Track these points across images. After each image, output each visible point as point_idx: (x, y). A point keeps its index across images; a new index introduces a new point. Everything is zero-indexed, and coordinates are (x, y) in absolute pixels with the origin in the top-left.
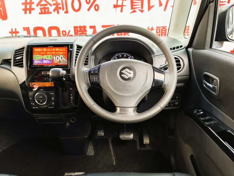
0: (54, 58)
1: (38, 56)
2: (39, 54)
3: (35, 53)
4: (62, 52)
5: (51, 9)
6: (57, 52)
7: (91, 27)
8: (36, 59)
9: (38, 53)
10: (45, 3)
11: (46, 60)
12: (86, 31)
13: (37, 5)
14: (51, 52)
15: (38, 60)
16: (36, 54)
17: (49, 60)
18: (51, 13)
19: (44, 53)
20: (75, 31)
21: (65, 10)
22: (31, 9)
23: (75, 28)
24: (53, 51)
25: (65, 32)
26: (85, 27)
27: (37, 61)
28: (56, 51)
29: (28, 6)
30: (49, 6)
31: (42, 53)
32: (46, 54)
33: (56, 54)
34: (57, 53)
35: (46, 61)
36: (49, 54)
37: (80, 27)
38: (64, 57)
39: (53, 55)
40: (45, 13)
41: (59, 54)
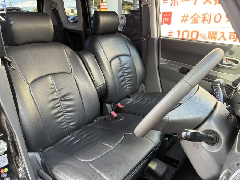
5: (200, 20)
7: (221, 32)
10: (197, 17)
12: (217, 35)
13: (191, 18)
18: (198, 23)
20: (209, 34)
21: (209, 22)
22: (186, 20)
23: (210, 32)
25: (202, 34)
26: (216, 32)
29: (185, 19)
30: (198, 18)
37: (213, 32)
40: (195, 23)
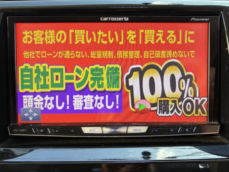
0: (134, 81)
1: (45, 74)
2: (50, 61)
3: (26, 54)
4: (174, 47)
6: (150, 47)
8: (35, 89)
9: (44, 54)
11: (85, 91)
14: (115, 47)
15: (43, 94)
16: (32, 62)
17: (103, 93)
19: (79, 55)
24: (127, 47)
27: (39, 99)
28: (142, 47)
31: (68, 54)
32: (85, 63)
33: (142, 61)
34: (146, 54)
35: (89, 98)
36: (103, 62)
38: (184, 77)
39: (125, 63)
41: (161, 61)
